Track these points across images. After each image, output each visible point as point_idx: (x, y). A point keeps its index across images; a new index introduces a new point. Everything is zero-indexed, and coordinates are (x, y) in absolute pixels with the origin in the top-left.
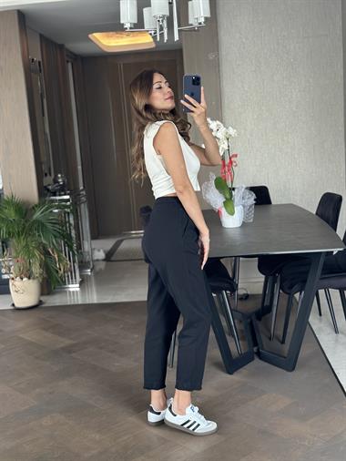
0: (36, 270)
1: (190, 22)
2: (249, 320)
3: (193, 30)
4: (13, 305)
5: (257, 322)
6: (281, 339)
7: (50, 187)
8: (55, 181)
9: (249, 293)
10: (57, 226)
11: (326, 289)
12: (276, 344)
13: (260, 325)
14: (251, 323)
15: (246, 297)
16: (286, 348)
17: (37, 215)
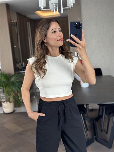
0: (12, 100)
1: (68, 6)
2: (93, 122)
3: (69, 9)
4: (4, 112)
6: (106, 131)
7: (19, 68)
8: (22, 65)
9: (93, 108)
10: (19, 84)
12: (104, 133)
14: (93, 123)
15: (92, 110)
17: (13, 79)
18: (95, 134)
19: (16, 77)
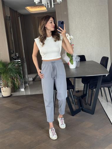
0: (10, 84)
1: (57, 1)
2: (79, 99)
3: (58, 4)
4: (3, 96)
5: (82, 99)
6: (90, 104)
7: (14, 57)
8: (16, 55)
9: (79, 90)
10: (17, 70)
11: (104, 87)
12: (88, 106)
13: (83, 100)
15: (78, 91)
16: (91, 107)
17: (10, 66)
18: (81, 106)
19: (13, 64)
